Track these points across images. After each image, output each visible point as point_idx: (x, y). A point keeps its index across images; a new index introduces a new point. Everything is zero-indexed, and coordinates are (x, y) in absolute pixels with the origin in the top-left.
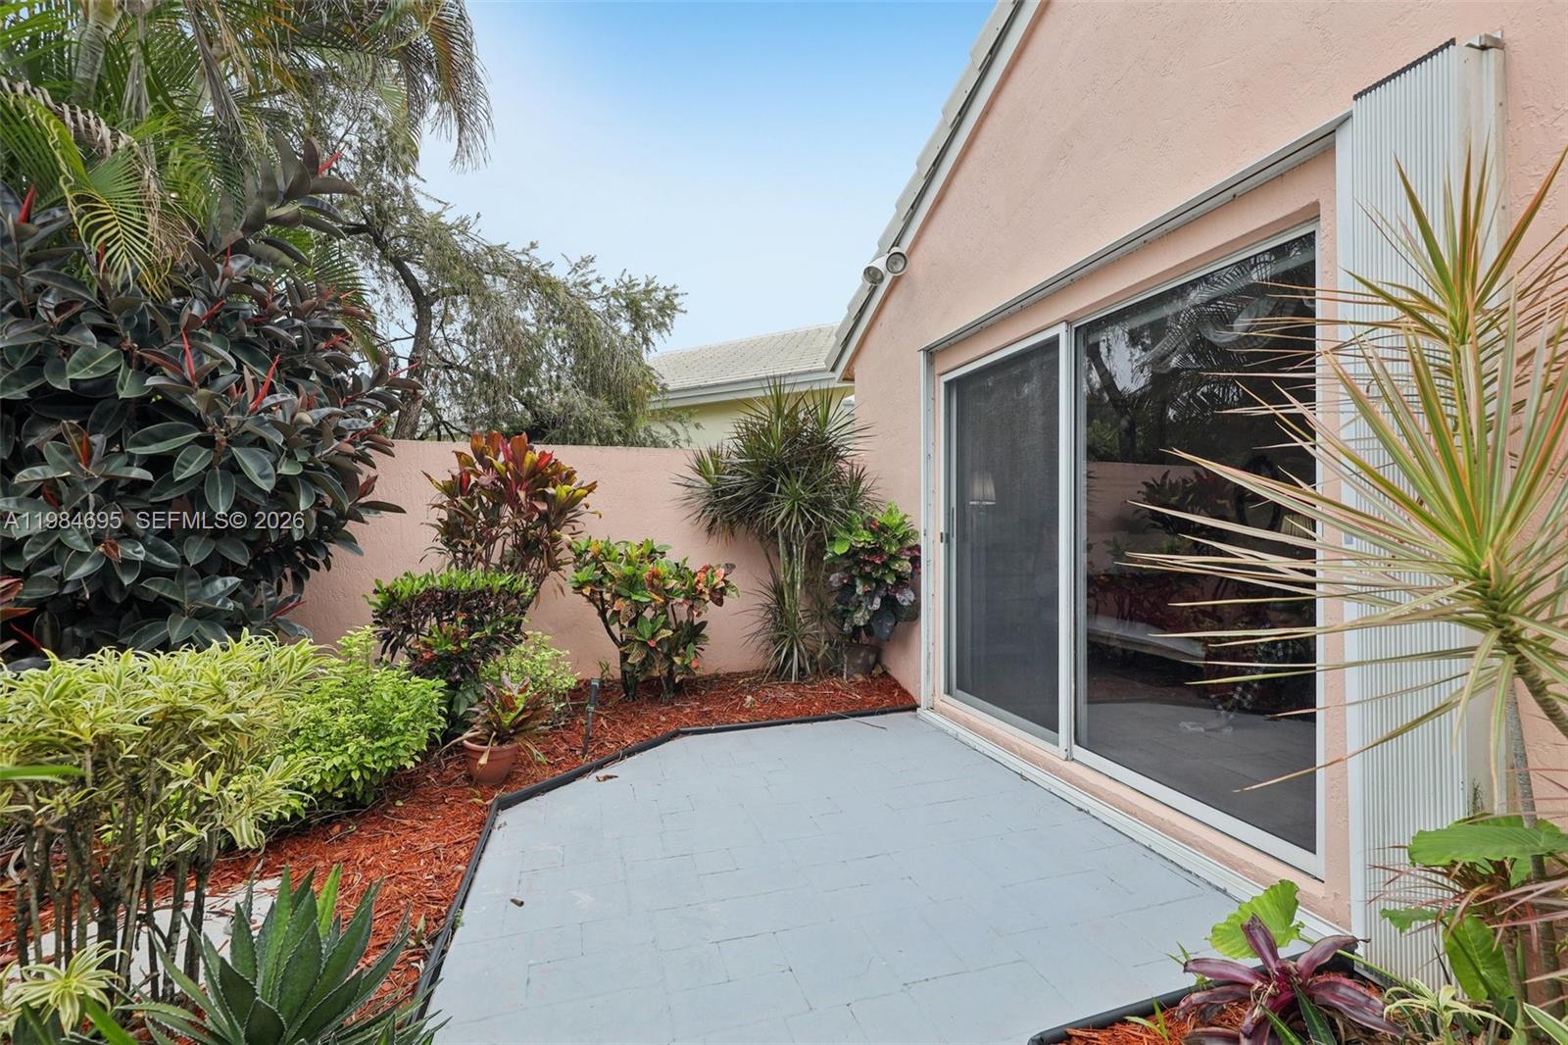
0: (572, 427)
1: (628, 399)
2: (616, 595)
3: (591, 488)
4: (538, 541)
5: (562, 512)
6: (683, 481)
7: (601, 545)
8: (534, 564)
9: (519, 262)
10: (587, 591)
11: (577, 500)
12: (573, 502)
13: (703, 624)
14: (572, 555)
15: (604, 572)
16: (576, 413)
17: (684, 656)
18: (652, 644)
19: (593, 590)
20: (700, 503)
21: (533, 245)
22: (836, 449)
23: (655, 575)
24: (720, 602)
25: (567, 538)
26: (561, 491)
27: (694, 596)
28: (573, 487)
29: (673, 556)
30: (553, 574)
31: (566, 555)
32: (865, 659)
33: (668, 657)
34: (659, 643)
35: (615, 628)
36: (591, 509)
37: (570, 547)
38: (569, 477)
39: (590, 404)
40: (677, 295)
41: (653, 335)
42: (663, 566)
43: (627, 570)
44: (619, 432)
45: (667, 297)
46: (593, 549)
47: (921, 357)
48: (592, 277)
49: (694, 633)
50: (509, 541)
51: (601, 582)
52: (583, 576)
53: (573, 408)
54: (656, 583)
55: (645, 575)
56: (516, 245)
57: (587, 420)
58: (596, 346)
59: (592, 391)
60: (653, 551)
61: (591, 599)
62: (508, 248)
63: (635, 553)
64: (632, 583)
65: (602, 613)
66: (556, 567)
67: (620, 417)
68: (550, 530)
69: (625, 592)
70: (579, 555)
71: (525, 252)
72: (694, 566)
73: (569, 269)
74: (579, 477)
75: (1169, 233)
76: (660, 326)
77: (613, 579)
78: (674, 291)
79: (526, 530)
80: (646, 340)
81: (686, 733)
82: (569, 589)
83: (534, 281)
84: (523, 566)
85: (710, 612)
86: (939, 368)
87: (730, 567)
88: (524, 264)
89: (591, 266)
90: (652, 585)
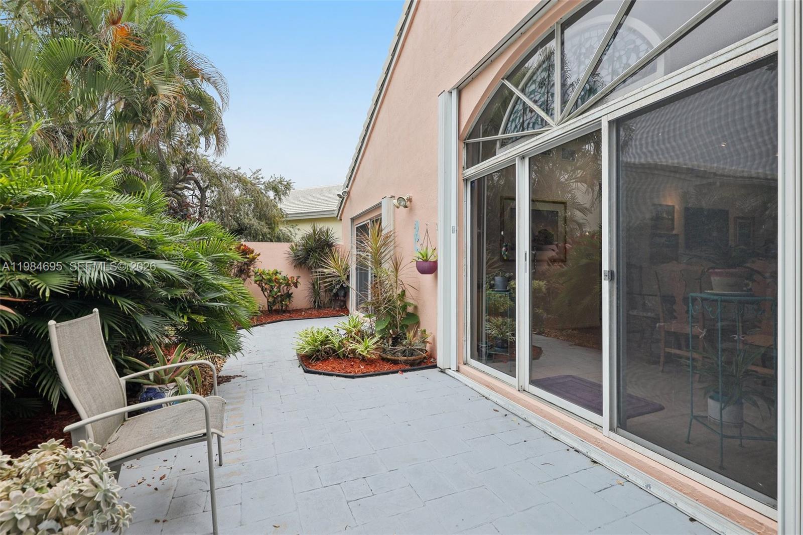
0: (253, 232)
1: (273, 222)
2: (265, 284)
3: (259, 255)
4: (244, 269)
5: (251, 262)
6: (287, 252)
7: (262, 271)
8: (243, 276)
9: (234, 174)
10: (258, 283)
11: (255, 259)
12: (254, 259)
13: (292, 293)
14: (254, 274)
15: (263, 277)
16: (254, 227)
17: (285, 301)
18: (275, 296)
19: (260, 282)
20: (291, 259)
21: (239, 168)
22: (332, 243)
23: (276, 279)
24: (296, 287)
25: (252, 269)
26: (251, 256)
27: (288, 285)
28: (253, 255)
29: (284, 274)
30: (248, 279)
31: (252, 273)
32: (340, 304)
33: (281, 302)
34: (277, 296)
35: (266, 293)
36: (259, 260)
37: (253, 271)
38: (252, 252)
39: (259, 223)
40: (291, 183)
41: (282, 197)
42: (279, 276)
43: (268, 277)
44: (269, 233)
45: (288, 184)
46: (260, 272)
47: (350, 221)
48: (260, 176)
49: (289, 296)
50: (236, 269)
51: (262, 281)
52: (257, 279)
53: (253, 225)
54: (277, 281)
55: (274, 278)
56: (233, 168)
57: (258, 230)
58: (261, 204)
59: (260, 218)
60: (277, 273)
61: (259, 286)
62: (230, 169)
63: (271, 272)
64: (270, 280)
65: (262, 290)
66: (249, 277)
67: (269, 228)
68: (247, 267)
69: (268, 283)
70: (256, 274)
71: (236, 170)
72: (289, 277)
73: (252, 174)
74: (255, 252)
75: (376, 209)
76: (285, 194)
77: (265, 279)
78: (290, 182)
79: (241, 267)
80: (280, 199)
81: (285, 320)
82: (253, 282)
83: (240, 180)
84: (240, 276)
85: (293, 289)
86: (355, 223)
87: (299, 277)
88: (236, 174)
89: (260, 172)
90: (275, 281)
